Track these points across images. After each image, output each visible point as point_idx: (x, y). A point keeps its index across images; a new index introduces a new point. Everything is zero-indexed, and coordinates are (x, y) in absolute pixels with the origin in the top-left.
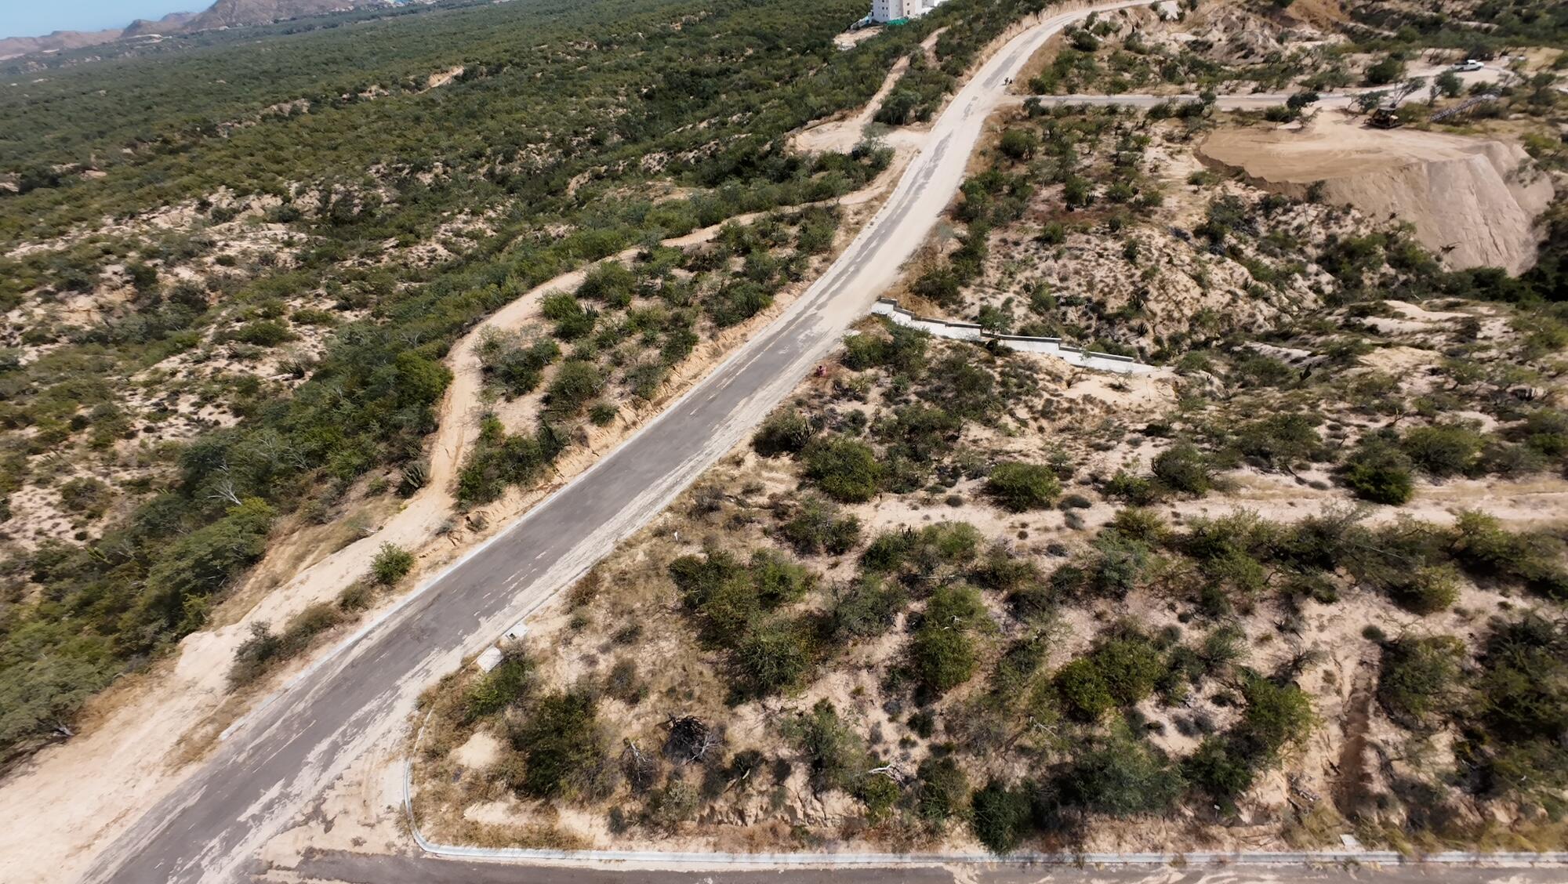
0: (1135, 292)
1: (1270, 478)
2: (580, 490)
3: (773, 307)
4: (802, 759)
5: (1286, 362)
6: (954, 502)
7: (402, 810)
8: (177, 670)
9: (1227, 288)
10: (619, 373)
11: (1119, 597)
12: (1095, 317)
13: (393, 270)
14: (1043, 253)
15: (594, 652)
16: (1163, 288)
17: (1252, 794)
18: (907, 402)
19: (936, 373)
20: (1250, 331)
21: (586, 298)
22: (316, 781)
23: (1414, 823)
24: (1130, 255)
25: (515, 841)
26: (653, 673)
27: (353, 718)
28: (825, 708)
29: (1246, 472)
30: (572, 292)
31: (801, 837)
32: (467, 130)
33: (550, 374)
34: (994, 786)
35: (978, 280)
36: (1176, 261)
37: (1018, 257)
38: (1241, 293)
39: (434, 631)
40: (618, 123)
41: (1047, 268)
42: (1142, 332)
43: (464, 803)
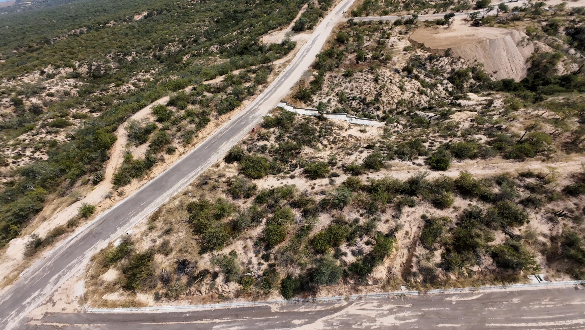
0: (377, 94)
1: (404, 163)
2: (161, 179)
3: (242, 106)
4: (223, 272)
5: (427, 118)
6: (292, 177)
7: (81, 298)
8: (7, 253)
9: (411, 91)
10: (179, 134)
11: (341, 208)
12: (362, 104)
13: (113, 96)
14: (345, 80)
15: (156, 238)
16: (387, 92)
17: (372, 275)
18: (284, 140)
19: (296, 129)
20: (419, 107)
21: (171, 106)
22: (52, 289)
23: (425, 281)
24: (376, 80)
25: (120, 305)
26: (175, 244)
27: (67, 266)
28: (233, 253)
29: (397, 161)
30: (166, 104)
31: (222, 298)
32: (145, 38)
33: (152, 136)
34: (289, 277)
35: (320, 92)
36: (393, 81)
37: (336, 82)
38: (416, 92)
39: (101, 233)
40: (204, 33)
41: (346, 87)
42: (378, 109)
43: (103, 294)
